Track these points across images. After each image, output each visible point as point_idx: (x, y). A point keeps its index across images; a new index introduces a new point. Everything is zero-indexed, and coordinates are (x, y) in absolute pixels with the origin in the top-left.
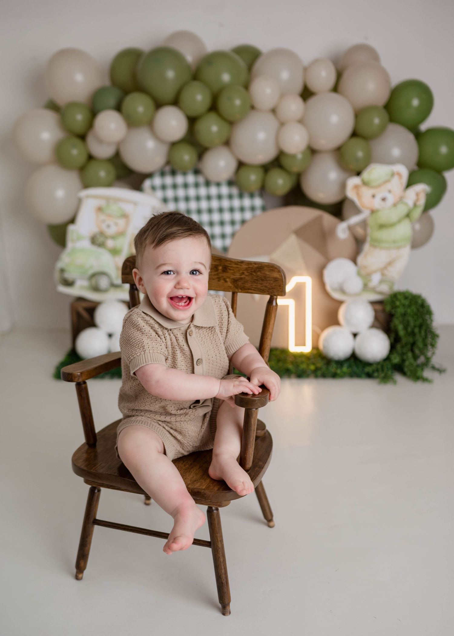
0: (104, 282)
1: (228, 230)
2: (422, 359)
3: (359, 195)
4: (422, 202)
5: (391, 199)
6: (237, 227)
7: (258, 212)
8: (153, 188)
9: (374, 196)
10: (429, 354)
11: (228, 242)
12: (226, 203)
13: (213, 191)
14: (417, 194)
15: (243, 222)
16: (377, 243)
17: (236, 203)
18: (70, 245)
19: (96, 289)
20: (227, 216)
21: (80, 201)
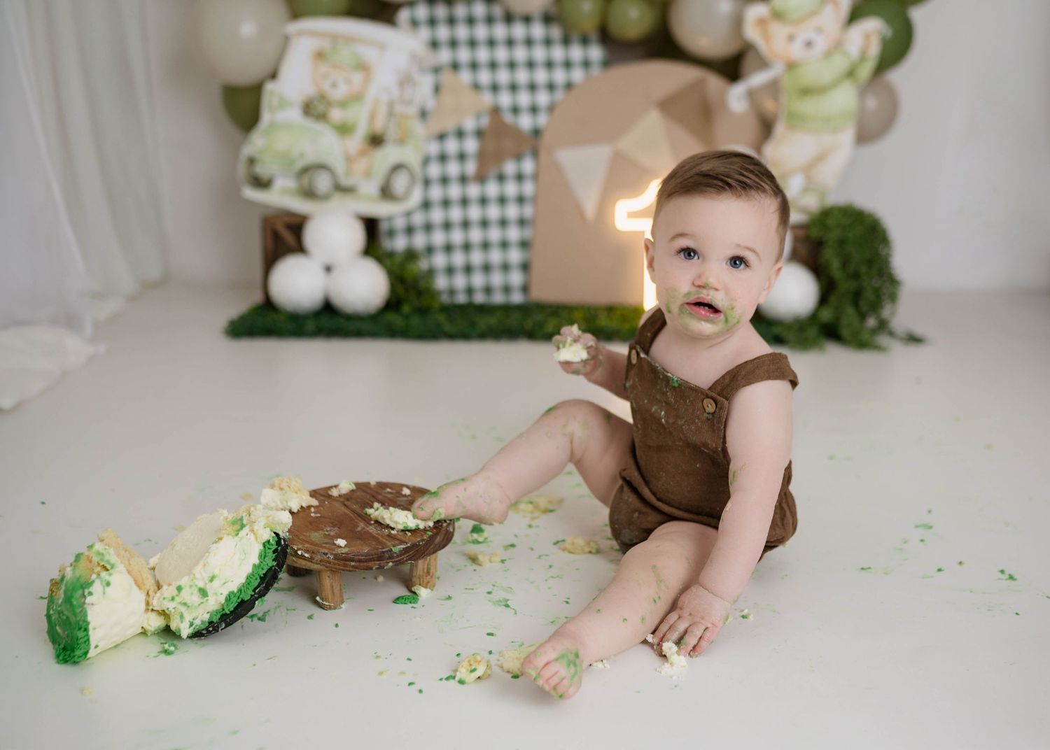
0: (323, 183)
1: (543, 98)
2: (871, 322)
3: (766, 36)
4: (874, 50)
5: (821, 44)
6: (560, 95)
7: (596, 71)
8: (414, 23)
9: (791, 38)
10: (886, 312)
11: (542, 120)
12: (539, 53)
13: (519, 31)
14: (867, 37)
15: (569, 86)
16: (796, 121)
17: (558, 53)
18: (266, 117)
19: (309, 193)
20: (541, 76)
21: (286, 41)
